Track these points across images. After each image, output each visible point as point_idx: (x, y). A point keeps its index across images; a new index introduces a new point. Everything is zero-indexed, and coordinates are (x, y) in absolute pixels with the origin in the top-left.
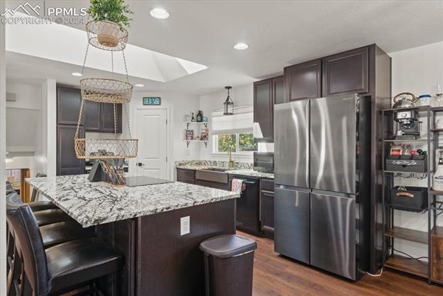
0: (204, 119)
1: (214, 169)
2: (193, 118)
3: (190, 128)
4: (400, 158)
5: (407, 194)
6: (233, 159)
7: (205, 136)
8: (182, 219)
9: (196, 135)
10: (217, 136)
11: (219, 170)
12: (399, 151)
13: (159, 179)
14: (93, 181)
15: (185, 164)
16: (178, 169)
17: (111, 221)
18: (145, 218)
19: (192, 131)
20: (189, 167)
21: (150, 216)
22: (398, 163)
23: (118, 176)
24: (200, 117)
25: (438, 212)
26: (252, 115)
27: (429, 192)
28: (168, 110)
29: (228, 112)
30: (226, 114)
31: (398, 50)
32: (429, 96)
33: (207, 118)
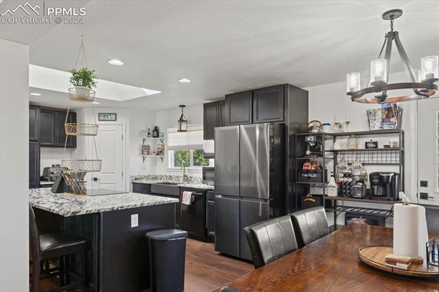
0: (160, 134)
1: (169, 184)
2: (149, 134)
3: (146, 144)
4: (308, 172)
5: (311, 200)
6: (187, 174)
7: (161, 152)
8: (132, 216)
9: (152, 150)
10: (173, 151)
11: (174, 184)
12: (308, 166)
13: (114, 191)
14: (57, 192)
15: (141, 179)
16: (133, 183)
17: (83, 213)
18: (105, 213)
19: (148, 146)
20: (145, 181)
21: (109, 212)
22: (306, 175)
23: (80, 187)
24: (156, 132)
25: (338, 212)
26: (202, 133)
27: (324, 198)
28: (124, 126)
29: (182, 129)
30: (181, 131)
31: (312, 86)
32: (329, 124)
33: (163, 134)
